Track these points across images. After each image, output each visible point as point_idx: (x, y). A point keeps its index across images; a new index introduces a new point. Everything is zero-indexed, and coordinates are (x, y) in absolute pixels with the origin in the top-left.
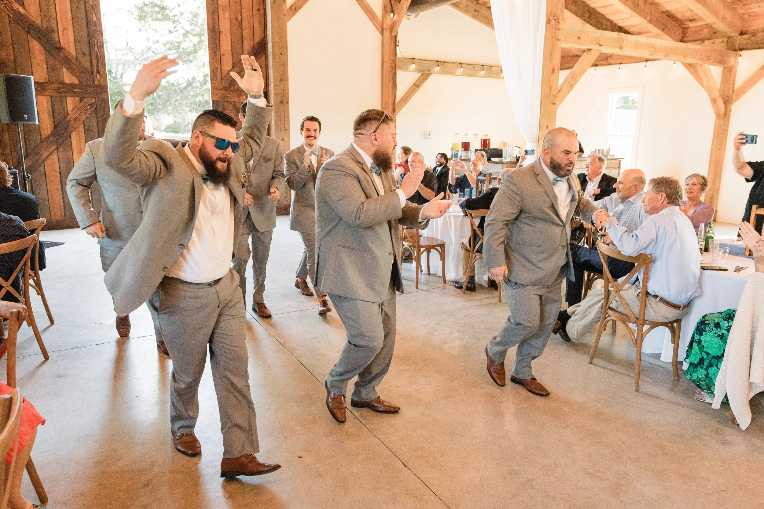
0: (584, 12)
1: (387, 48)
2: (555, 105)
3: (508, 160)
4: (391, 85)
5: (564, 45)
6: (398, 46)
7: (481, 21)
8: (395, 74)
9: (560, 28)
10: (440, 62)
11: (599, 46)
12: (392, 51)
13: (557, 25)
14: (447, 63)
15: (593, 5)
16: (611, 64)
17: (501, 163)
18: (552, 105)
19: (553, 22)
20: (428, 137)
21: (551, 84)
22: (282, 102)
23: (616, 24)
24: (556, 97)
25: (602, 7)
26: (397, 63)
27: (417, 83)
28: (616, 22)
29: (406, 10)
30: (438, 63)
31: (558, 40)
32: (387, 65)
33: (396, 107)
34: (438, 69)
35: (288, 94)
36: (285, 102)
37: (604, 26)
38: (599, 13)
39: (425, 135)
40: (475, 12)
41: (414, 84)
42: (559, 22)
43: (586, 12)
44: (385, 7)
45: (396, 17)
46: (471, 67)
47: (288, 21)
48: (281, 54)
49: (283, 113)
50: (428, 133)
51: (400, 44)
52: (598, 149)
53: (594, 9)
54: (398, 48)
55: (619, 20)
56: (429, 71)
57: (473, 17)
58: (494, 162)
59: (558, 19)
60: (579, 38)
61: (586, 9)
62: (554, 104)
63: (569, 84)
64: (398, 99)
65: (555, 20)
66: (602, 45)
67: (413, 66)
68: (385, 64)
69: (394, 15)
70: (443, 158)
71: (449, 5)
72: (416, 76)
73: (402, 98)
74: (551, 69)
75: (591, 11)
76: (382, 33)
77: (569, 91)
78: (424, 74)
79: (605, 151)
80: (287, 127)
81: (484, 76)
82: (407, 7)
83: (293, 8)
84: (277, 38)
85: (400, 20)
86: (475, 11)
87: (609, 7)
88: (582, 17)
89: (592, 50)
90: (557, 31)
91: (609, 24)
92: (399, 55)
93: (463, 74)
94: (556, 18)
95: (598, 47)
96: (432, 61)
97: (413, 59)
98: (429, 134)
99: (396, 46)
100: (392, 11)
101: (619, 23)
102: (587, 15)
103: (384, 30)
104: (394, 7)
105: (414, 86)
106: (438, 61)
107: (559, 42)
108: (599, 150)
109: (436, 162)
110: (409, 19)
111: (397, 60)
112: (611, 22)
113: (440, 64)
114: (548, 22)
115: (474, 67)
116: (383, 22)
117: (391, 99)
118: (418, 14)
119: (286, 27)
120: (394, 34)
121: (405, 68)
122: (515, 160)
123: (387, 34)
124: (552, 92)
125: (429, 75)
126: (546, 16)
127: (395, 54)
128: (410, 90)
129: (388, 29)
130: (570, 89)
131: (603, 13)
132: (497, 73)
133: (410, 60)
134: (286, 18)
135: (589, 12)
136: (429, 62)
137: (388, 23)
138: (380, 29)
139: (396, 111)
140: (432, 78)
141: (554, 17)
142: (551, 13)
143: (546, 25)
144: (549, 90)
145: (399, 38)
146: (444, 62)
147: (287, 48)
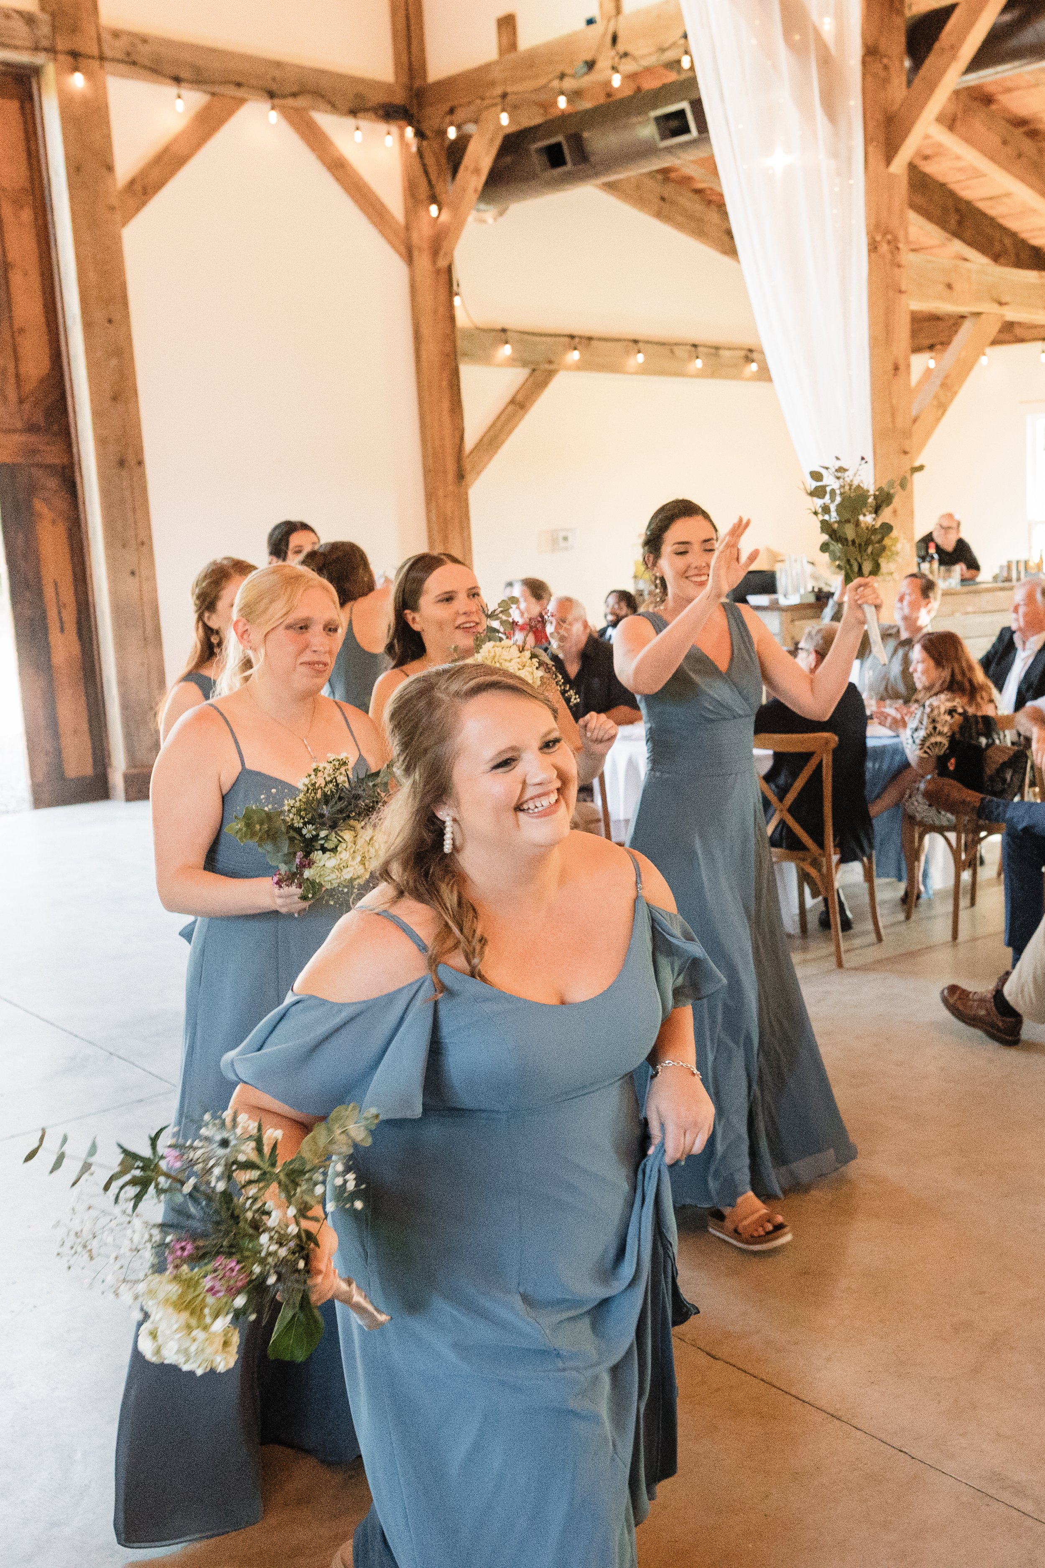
0: (945, 209)
1: (427, 301)
2: (908, 456)
3: (794, 600)
4: (446, 405)
5: (916, 305)
6: (457, 294)
7: (680, 227)
8: (455, 375)
9: (903, 262)
10: (581, 337)
11: (996, 306)
12: (441, 310)
13: (892, 253)
14: (600, 339)
15: (966, 194)
16: (1022, 340)
17: (774, 607)
18: (903, 456)
19: (884, 248)
20: (562, 544)
21: (894, 401)
22: (122, 463)
23: (1023, 242)
24: (907, 434)
25: (991, 198)
26: (459, 342)
27: (520, 398)
28: (1024, 235)
29: (476, 196)
30: (573, 340)
31: (900, 292)
32: (431, 350)
33: (467, 465)
34: (575, 355)
35: (139, 436)
36: (132, 461)
37: (997, 247)
38: (985, 215)
39: (554, 541)
40: (662, 204)
41: (513, 401)
42: (898, 248)
43: (952, 210)
44: (411, 190)
45: (445, 217)
46: (665, 351)
47: (125, 223)
48: (110, 321)
49: (127, 494)
50: (562, 534)
51: (463, 289)
52: (1014, 558)
53: (968, 203)
54: (457, 301)
55: (1031, 231)
56: (550, 362)
57: (659, 215)
58: (758, 608)
59: (895, 239)
60: (949, 286)
61: (950, 203)
62: (905, 453)
63: (935, 403)
64: (469, 443)
65: (889, 242)
66: (1006, 304)
67: (507, 350)
68: (423, 347)
69: (440, 210)
70: (623, 605)
71: (596, 186)
72: (515, 377)
73: (481, 440)
74: (890, 367)
75: (963, 207)
76: (409, 257)
77: (938, 420)
78: (536, 373)
79: (1031, 564)
80: (142, 536)
81: (700, 375)
82: (476, 190)
83: (138, 187)
84: (92, 276)
85: (458, 223)
86: (663, 199)
87: (1005, 200)
88: (941, 222)
89: (983, 316)
90: (896, 270)
91: (1008, 241)
92: (462, 319)
93: (645, 370)
94: (889, 237)
95: (994, 308)
96: (555, 335)
97: (504, 330)
98: (565, 539)
99: (451, 293)
100: (434, 199)
101: (1034, 237)
102: (953, 219)
103: (416, 253)
104: (439, 188)
105: (511, 408)
106: (572, 337)
107: (903, 296)
108: (1018, 562)
109: (606, 616)
110: (483, 221)
111: (458, 334)
112: (1013, 235)
113: (580, 343)
114: (873, 247)
115: (672, 352)
116: (408, 228)
117: (448, 443)
118: (507, 208)
119: (117, 240)
120: (442, 263)
121: (484, 358)
122: (812, 599)
123: (423, 261)
124: (900, 424)
125: (550, 374)
126: (868, 234)
127: (452, 318)
128: (503, 418)
129: (425, 245)
130: (940, 413)
131: (992, 212)
132: (735, 366)
133: (493, 334)
134: (118, 216)
135: (957, 210)
136: (549, 339)
137: (422, 233)
138: (402, 249)
139: (469, 477)
140: (559, 383)
141: (884, 234)
142: (877, 226)
143: (869, 255)
144: (890, 420)
145: (459, 274)
146: (590, 339)
147: (126, 305)
